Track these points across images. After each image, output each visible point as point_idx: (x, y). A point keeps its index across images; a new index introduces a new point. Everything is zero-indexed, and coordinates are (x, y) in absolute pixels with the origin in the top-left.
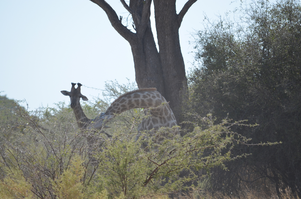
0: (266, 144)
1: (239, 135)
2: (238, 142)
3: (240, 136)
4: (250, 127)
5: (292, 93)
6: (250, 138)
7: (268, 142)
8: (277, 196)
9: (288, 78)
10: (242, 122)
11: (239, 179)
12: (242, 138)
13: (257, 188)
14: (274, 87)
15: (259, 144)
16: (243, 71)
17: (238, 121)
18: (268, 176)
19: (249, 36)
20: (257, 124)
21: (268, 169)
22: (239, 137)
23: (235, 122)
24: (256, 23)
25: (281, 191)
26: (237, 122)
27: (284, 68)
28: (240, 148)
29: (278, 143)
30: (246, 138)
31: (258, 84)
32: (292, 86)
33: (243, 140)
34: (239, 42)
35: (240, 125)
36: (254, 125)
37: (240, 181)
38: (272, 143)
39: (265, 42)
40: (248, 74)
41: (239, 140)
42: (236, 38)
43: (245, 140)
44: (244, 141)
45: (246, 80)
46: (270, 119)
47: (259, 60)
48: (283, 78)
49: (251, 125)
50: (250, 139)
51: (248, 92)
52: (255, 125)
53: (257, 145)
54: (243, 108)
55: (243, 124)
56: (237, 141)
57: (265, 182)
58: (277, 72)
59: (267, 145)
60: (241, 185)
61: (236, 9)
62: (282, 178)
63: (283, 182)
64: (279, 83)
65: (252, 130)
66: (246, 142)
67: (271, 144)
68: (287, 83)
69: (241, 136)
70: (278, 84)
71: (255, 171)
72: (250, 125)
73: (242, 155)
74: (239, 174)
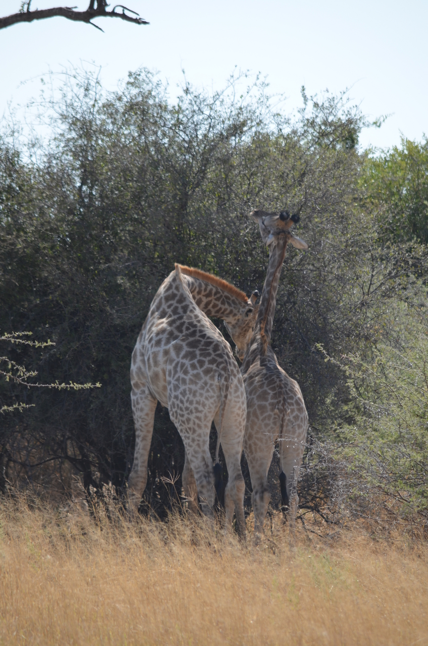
0: (67, 387)
1: (12, 364)
2: (8, 377)
3: (13, 366)
4: (36, 347)
5: (132, 284)
6: (34, 372)
7: (71, 382)
8: (85, 502)
9: (126, 252)
10: (18, 335)
11: (6, 459)
12: (18, 370)
13: (43, 480)
14: (96, 269)
15: (52, 385)
16: (32, 230)
17: (11, 334)
18: (67, 457)
19: (51, 157)
20: (51, 341)
21: (69, 442)
22: (10, 366)
23: (4, 335)
24: (70, 130)
25: (93, 491)
26: (9, 335)
27: (121, 231)
28: (14, 391)
29: (92, 386)
30: (25, 370)
31: (63, 260)
32: (134, 269)
33: (19, 374)
34: (30, 166)
35: (15, 341)
36: (45, 344)
37: (8, 462)
38: (80, 386)
39: (85, 171)
40: (44, 237)
41: (10, 374)
42: (25, 160)
43: (22, 374)
44: (20, 376)
45: (37, 250)
46: (82, 336)
47: (69, 209)
48: (116, 250)
49: (39, 343)
50: (34, 374)
51: (40, 275)
52: (47, 343)
53: (48, 387)
54: (25, 308)
55: (21, 341)
56: (6, 375)
57: (60, 467)
58: (105, 237)
59: (69, 389)
60: (11, 471)
61: (33, 100)
62: (97, 463)
63: (99, 471)
64: (108, 260)
65: (41, 355)
66: (24, 379)
67: (77, 386)
68: (123, 263)
69: (15, 366)
70: (105, 263)
71: (41, 443)
72: (37, 343)
73: (14, 406)
74: (8, 447)
